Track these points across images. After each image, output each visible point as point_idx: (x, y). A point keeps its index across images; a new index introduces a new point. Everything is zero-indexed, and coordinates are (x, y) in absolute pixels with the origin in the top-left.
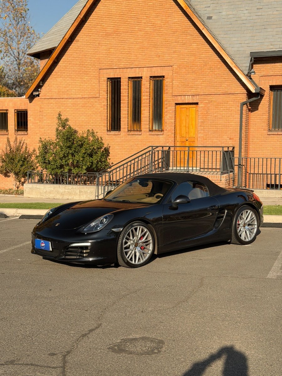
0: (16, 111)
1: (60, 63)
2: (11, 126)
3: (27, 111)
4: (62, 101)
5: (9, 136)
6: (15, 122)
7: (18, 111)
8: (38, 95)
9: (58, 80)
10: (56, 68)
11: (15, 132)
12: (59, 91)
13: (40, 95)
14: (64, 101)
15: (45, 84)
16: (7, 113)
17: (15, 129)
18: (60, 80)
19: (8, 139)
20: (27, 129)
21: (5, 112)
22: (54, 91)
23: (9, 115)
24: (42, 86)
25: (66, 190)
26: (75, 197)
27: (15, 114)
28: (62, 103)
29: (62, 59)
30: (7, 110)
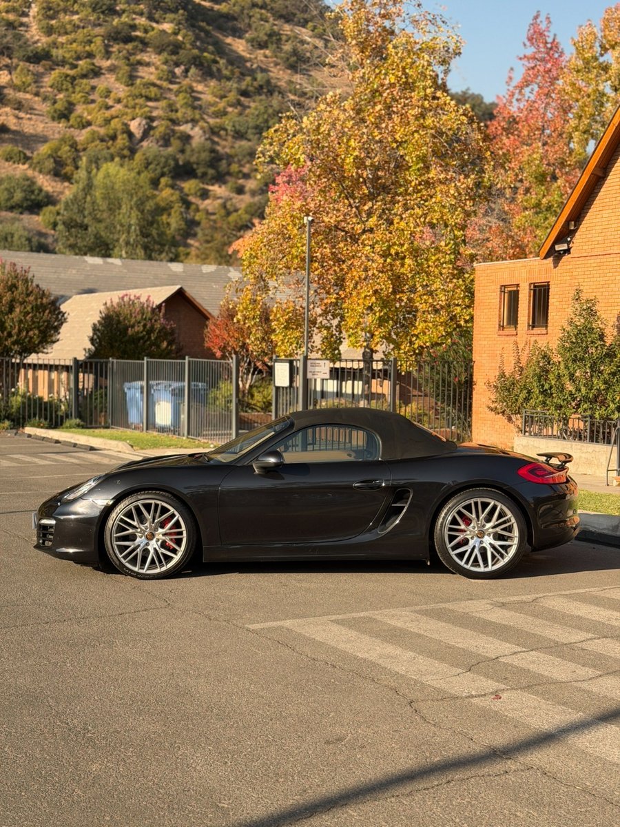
0: (532, 287)
1: (609, 178)
2: (522, 318)
3: (549, 285)
4: (608, 260)
5: (518, 339)
6: (529, 309)
7: (535, 287)
8: (568, 251)
9: (604, 216)
10: (602, 190)
11: (528, 329)
12: (606, 238)
13: (571, 251)
14: (611, 260)
15: (581, 226)
16: (518, 291)
17: (528, 323)
18: (607, 215)
19: (516, 343)
20: (547, 322)
21: (515, 289)
22: (596, 239)
23: (520, 296)
24: (575, 231)
25: (583, 455)
26: (597, 471)
27: (530, 293)
28: (608, 264)
29: (613, 169)
30: (518, 285)
